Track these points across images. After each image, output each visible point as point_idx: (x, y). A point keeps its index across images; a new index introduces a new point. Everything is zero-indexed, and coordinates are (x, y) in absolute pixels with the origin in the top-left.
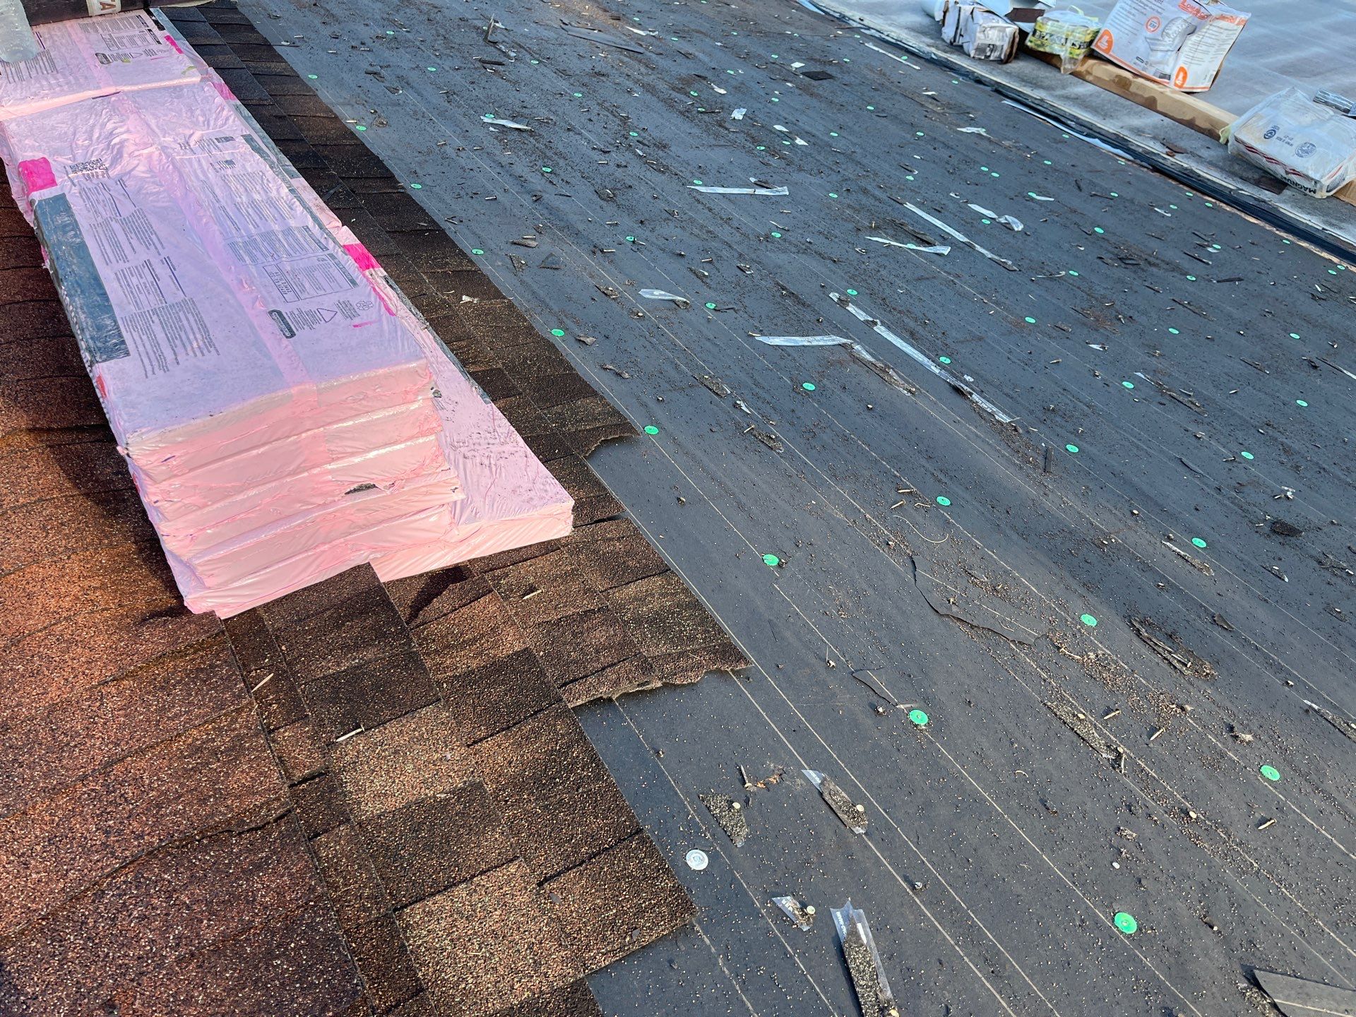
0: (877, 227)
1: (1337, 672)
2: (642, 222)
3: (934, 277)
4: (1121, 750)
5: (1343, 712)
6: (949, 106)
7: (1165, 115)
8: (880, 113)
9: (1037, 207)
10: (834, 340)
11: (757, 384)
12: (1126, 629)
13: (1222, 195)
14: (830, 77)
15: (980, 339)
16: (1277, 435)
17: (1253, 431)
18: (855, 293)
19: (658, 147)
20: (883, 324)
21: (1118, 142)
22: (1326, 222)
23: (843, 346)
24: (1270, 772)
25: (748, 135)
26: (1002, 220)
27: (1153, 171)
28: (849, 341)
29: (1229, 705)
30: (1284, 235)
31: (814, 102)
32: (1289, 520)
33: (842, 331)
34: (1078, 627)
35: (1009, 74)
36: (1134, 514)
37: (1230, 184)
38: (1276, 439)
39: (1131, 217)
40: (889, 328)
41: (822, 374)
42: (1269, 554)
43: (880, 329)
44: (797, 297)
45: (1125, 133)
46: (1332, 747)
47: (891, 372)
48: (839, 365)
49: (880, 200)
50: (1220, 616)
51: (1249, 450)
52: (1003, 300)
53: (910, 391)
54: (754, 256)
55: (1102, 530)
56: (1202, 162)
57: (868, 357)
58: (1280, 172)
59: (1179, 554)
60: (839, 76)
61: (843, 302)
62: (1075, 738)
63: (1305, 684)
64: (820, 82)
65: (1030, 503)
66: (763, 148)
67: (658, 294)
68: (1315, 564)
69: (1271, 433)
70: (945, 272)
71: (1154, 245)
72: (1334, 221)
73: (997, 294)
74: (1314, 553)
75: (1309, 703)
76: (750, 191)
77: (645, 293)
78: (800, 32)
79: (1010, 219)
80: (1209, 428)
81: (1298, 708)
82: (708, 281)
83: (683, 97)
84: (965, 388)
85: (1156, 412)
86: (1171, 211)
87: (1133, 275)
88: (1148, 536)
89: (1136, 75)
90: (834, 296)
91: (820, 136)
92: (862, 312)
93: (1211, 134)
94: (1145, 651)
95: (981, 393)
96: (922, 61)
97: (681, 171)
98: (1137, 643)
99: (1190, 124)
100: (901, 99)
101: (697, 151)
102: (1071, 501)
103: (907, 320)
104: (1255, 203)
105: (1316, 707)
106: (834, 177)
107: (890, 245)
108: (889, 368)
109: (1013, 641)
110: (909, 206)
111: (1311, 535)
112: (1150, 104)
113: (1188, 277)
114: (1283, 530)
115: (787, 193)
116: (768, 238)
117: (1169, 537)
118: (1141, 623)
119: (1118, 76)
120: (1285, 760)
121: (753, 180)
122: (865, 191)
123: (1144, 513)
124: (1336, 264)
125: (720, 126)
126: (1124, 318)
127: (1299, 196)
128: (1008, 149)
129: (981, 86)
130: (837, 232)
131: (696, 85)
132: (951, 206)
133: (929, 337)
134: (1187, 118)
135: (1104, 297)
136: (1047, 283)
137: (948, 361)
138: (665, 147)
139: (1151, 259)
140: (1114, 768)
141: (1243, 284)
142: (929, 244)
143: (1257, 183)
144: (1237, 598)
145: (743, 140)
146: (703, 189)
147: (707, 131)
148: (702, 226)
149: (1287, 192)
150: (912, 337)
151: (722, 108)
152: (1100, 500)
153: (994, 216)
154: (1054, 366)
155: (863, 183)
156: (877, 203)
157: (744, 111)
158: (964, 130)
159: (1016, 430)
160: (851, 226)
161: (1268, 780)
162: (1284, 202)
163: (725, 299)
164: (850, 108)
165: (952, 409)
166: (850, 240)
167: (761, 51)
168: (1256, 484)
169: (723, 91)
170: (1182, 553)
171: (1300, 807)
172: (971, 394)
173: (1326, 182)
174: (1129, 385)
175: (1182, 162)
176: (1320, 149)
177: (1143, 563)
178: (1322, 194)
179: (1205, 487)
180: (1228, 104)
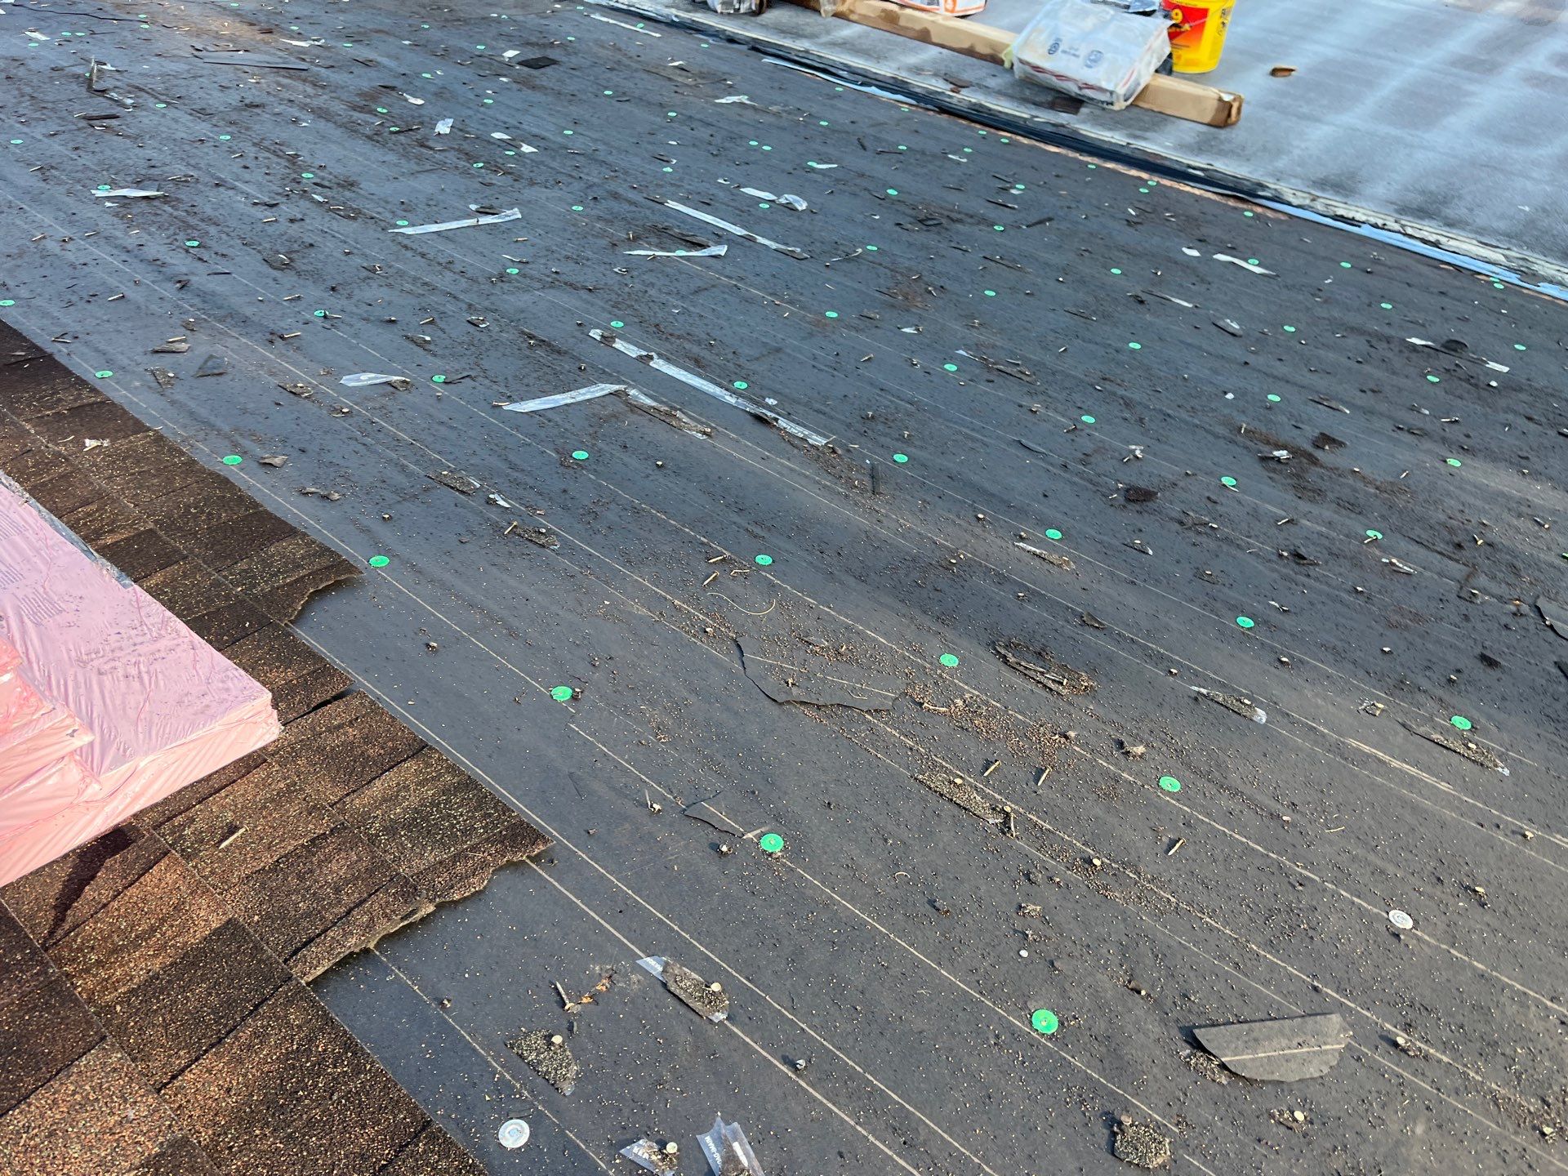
0: (636, 238)
1: (1220, 645)
2: (333, 289)
3: (713, 286)
4: (1008, 809)
5: (1234, 690)
6: (702, 75)
7: (943, 46)
8: (622, 97)
9: (819, 178)
10: (603, 389)
11: (513, 467)
12: (992, 659)
13: (1017, 127)
14: (554, 62)
15: (778, 350)
16: (1116, 389)
17: (1091, 389)
18: (621, 324)
19: (343, 186)
20: (660, 356)
21: (896, 86)
22: (1128, 136)
23: (615, 394)
24: (1170, 784)
25: (459, 151)
26: (783, 201)
27: (939, 113)
28: (622, 387)
29: (1115, 717)
30: (1090, 159)
31: (537, 97)
32: (1142, 484)
33: (611, 375)
34: (939, 672)
35: (764, 26)
36: (979, 519)
37: (1022, 112)
38: (1114, 394)
39: (925, 170)
40: (668, 360)
41: (594, 436)
42: (1129, 528)
43: (658, 364)
44: (549, 345)
45: (903, 75)
46: (1228, 732)
47: (678, 414)
48: (613, 420)
49: (635, 204)
50: (1089, 614)
51: (1089, 413)
52: (798, 297)
53: (704, 433)
54: (487, 303)
55: (947, 548)
56: (990, 93)
57: (649, 402)
58: (1073, 89)
59: (1034, 554)
60: (564, 59)
61: (607, 340)
62: (956, 811)
63: (1189, 668)
64: (543, 70)
65: (863, 536)
66: (481, 165)
67: (367, 378)
68: (1177, 526)
69: (1108, 387)
70: (727, 277)
71: (956, 200)
72: (1138, 133)
73: (790, 292)
74: (1174, 515)
75: (1196, 689)
76: (472, 222)
77: (349, 381)
78: (509, 12)
79: (791, 198)
80: (1042, 398)
81: (1186, 699)
82: (431, 347)
83: (368, 117)
84: (769, 414)
85: (986, 392)
86: (967, 155)
87: (937, 237)
88: (998, 541)
89: (902, 6)
90: (596, 334)
91: (551, 137)
92: (632, 347)
93: (995, 60)
94: (1017, 680)
95: (788, 416)
96: (663, 27)
97: (379, 213)
98: (1006, 673)
99: (970, 52)
100: (645, 76)
101: (396, 184)
102: (907, 521)
103: (688, 346)
104: (1052, 129)
105: (1204, 691)
106: (577, 185)
107: (655, 257)
108: (676, 410)
109: (868, 712)
110: (672, 204)
111: (1167, 494)
112: (924, 37)
113: (996, 227)
114: (1138, 497)
115: (520, 216)
116: (502, 277)
117: (1021, 536)
118: (1006, 647)
119: (884, 11)
120: (1183, 763)
121: (473, 207)
122: (616, 196)
123: (990, 516)
124: (1147, 181)
125: (422, 146)
126: (935, 289)
127: (1098, 112)
128: (777, 115)
129: (736, 46)
130: (589, 254)
131: (384, 99)
132: (721, 194)
133: (718, 362)
134: (966, 45)
135: (910, 269)
136: (846, 266)
137: (744, 385)
138: (352, 185)
139: (954, 215)
140: (1004, 833)
141: (1054, 224)
142: (702, 246)
143: (1052, 106)
144: (1103, 588)
145: (455, 160)
146: (410, 231)
147: (405, 155)
148: (415, 279)
149: (1084, 110)
150: (698, 365)
151: (422, 123)
152: (941, 512)
153: (772, 197)
154: (865, 365)
155: (613, 186)
156: (634, 209)
157: (450, 122)
158: (723, 101)
159: (834, 452)
160: (604, 242)
161: (1169, 794)
162: (1084, 122)
163: (457, 366)
164: (584, 97)
165: (758, 444)
166: (606, 260)
167: (464, 44)
168: (1101, 449)
169: (420, 102)
170: (1038, 551)
171: (1208, 815)
172: (776, 420)
173: (1121, 91)
174: (951, 367)
175: (969, 97)
176: (1109, 56)
177: (998, 574)
178: (1120, 105)
179: (1051, 468)
180: (1006, 21)
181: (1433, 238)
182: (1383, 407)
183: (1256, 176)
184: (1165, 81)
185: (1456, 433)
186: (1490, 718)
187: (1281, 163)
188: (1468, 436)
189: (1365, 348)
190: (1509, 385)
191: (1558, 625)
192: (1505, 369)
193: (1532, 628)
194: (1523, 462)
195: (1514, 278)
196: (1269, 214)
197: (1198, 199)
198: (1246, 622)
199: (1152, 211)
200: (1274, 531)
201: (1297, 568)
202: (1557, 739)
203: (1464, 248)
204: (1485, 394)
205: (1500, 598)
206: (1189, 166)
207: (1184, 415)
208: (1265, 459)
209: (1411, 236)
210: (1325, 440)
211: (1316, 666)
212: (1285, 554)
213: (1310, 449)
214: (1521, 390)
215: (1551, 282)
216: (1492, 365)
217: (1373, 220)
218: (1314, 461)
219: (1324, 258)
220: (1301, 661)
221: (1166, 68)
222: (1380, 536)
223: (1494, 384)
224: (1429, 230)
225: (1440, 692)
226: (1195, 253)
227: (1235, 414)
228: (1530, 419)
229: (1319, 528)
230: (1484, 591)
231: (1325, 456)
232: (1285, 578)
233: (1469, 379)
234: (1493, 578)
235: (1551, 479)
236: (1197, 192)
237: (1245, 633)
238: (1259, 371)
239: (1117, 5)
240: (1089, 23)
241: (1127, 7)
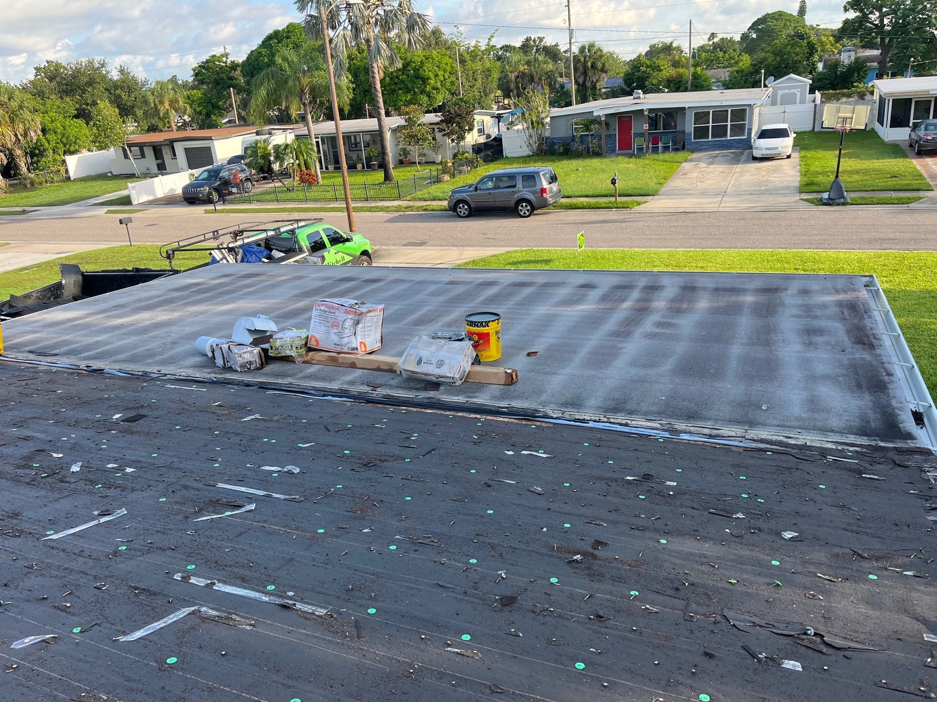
0: (201, 510)
1: (570, 685)
2: (5, 585)
3: (249, 529)
6: (233, 408)
7: (364, 369)
8: (186, 428)
9: (305, 452)
10: (184, 612)
11: (129, 679)
13: (409, 403)
14: (144, 416)
15: (291, 560)
16: (484, 539)
17: (471, 543)
18: (194, 566)
19: (12, 517)
20: (220, 581)
21: (342, 393)
22: (466, 397)
23: (193, 613)
25: (86, 480)
26: (285, 470)
27: (367, 403)
28: (196, 607)
30: (448, 413)
31: (136, 437)
32: (509, 594)
33: (189, 601)
35: (266, 375)
36: (422, 639)
37: (410, 395)
38: (484, 543)
39: (364, 436)
40: (225, 582)
41: (180, 645)
42: (507, 622)
43: (219, 587)
44: (148, 591)
45: (345, 387)
47: (234, 616)
48: (192, 631)
49: (198, 490)
50: (494, 685)
51: (473, 557)
52: (300, 525)
53: (251, 625)
54: (107, 573)
55: (407, 663)
56: (392, 388)
57: (214, 613)
58: (434, 379)
59: (457, 653)
60: (150, 413)
61: (185, 579)
64: (137, 422)
65: (355, 668)
66: (100, 486)
67: (28, 640)
68: (532, 615)
69: (480, 539)
70: (256, 522)
71: (382, 449)
72: (471, 395)
73: (295, 523)
74: (529, 608)
76: (95, 522)
77: (17, 645)
78: (115, 393)
79: (290, 467)
80: (447, 554)
82: (71, 610)
83: (27, 471)
84: (290, 602)
85: (415, 558)
86: (385, 423)
87: (375, 472)
88: (435, 650)
89: (339, 353)
90: (178, 577)
91: (144, 460)
92: (201, 580)
93: (391, 370)
95: (302, 601)
96: (207, 385)
97: (35, 529)
99: (378, 369)
100: (199, 414)
101: (45, 509)
102: (381, 651)
103: (236, 570)
104: (428, 401)
106: (161, 486)
107: (212, 519)
108: (232, 614)
110: (220, 485)
111: (523, 596)
112: (353, 366)
113: (406, 460)
114: (508, 601)
115: (126, 512)
116: (116, 553)
117: (447, 643)
119: (329, 357)
121: (96, 513)
122: (186, 487)
123: (429, 635)
124: (480, 419)
125: (62, 482)
126: (378, 503)
127: (448, 388)
128: (278, 421)
129: (250, 388)
130: (171, 526)
131: (38, 458)
132: (249, 473)
133: (256, 576)
134: (376, 366)
135: (362, 494)
136: (325, 500)
137: (273, 587)
138: (17, 515)
139: (383, 458)
141: (437, 452)
142: (240, 507)
143: (425, 389)
144: (499, 665)
145: (83, 486)
146: (55, 537)
147: (52, 490)
148: (59, 567)
149: (441, 388)
150: (243, 581)
151: (62, 468)
152: (400, 640)
153: (279, 469)
154: (344, 557)
155: (184, 482)
156: (197, 492)
157: (80, 464)
158: (246, 419)
159: (332, 617)
160: (180, 517)
163: (88, 619)
164: (163, 433)
165: (285, 624)
166: (181, 528)
167: (88, 416)
168: (483, 578)
169: (61, 455)
170: (459, 651)
172: (294, 605)
173: (457, 376)
174: (393, 547)
175: (382, 392)
176: (447, 361)
177: (439, 672)
178: (459, 383)
179: (458, 596)
180: (394, 352)
181: (624, 422)
182: (622, 518)
183: (533, 406)
184: (478, 368)
185: (659, 525)
186: (718, 691)
187: (544, 397)
188: (666, 525)
189: (605, 487)
190: (679, 492)
191: (737, 623)
192: (675, 484)
193: (725, 629)
194: (696, 533)
195: (667, 435)
196: (544, 425)
197: (507, 423)
198: (580, 666)
199: (485, 435)
200: (583, 604)
201: (600, 624)
202: (754, 693)
203: (640, 424)
204: (669, 500)
205: (704, 615)
206: (499, 407)
207: (524, 547)
208: (570, 562)
209: (613, 423)
210: (598, 543)
211: (623, 684)
212: (592, 617)
213: (592, 551)
214: (685, 494)
215: (685, 433)
216: (668, 483)
217: (594, 418)
218: (595, 557)
219: (576, 443)
220: (615, 682)
221: (477, 361)
222: (637, 594)
223: (671, 493)
224: (621, 418)
225: (689, 682)
226: (511, 453)
227: (549, 539)
228: (693, 508)
229: (606, 596)
230: (696, 613)
231: (600, 552)
232: (595, 632)
233: (659, 493)
234: (699, 604)
235: (712, 539)
236: (506, 420)
237: (581, 673)
238: (557, 512)
239: (445, 338)
240: (434, 348)
241: (451, 338)
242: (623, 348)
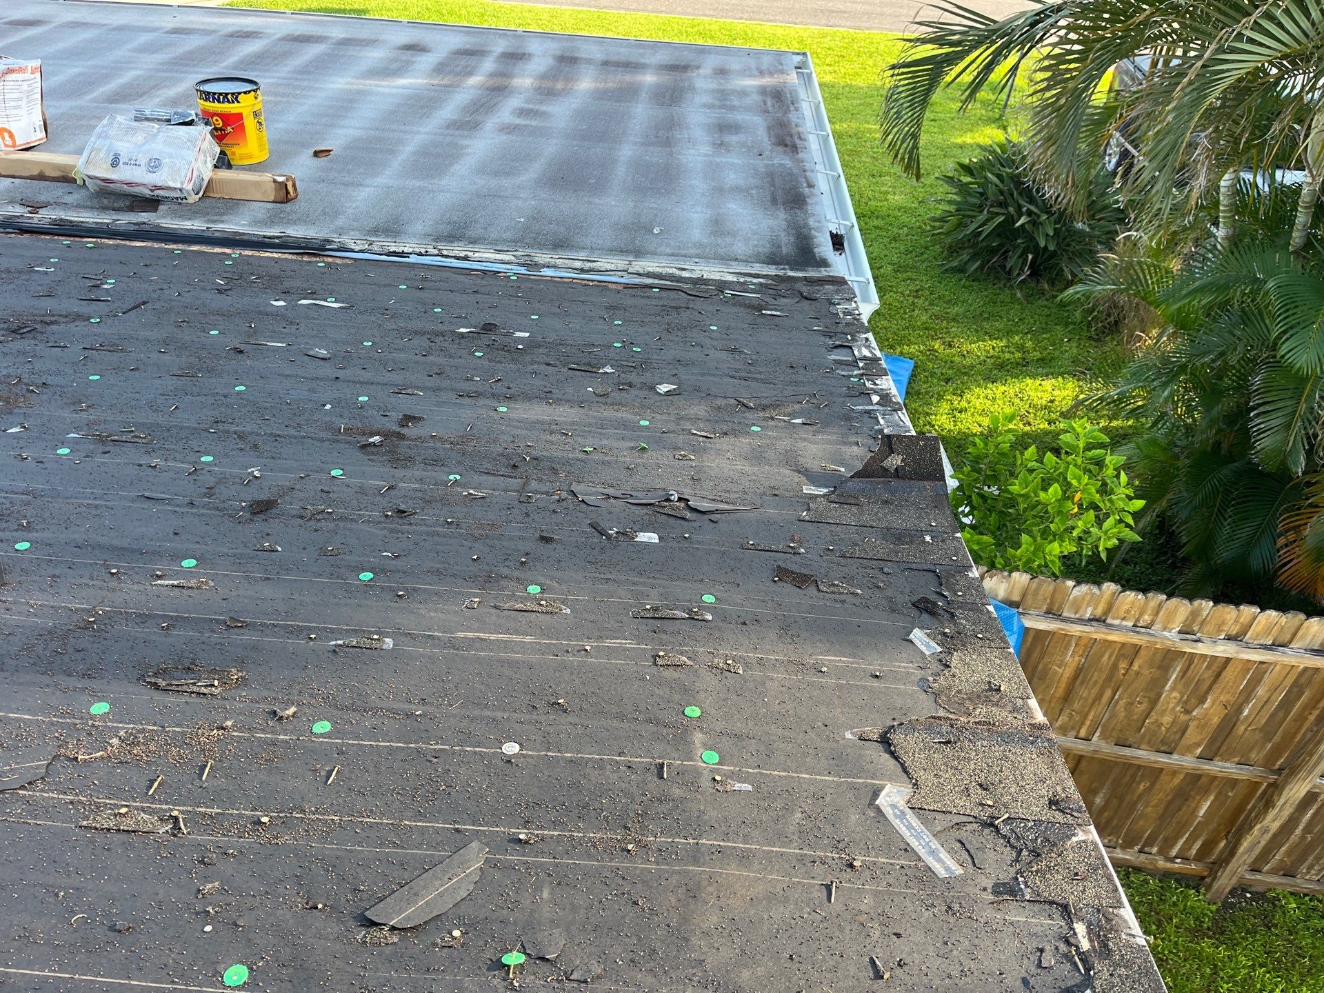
1: (348, 601)
4: (175, 813)
5: (364, 631)
7: (14, 177)
12: (143, 690)
13: (99, 232)
16: (227, 427)
17: (206, 434)
22: (208, 221)
24: (323, 727)
27: (22, 234)
29: (265, 693)
30: (174, 246)
32: (263, 497)
34: (90, 722)
36: (113, 574)
37: (105, 219)
38: (228, 432)
39: (13, 286)
42: (258, 535)
46: (365, 667)
50: (231, 618)
51: (207, 454)
55: (83, 610)
56: (69, 209)
58: (147, 192)
59: (173, 586)
63: (325, 629)
68: (298, 521)
69: (221, 428)
71: (47, 304)
72: (216, 218)
74: (294, 512)
75: (334, 643)
80: (159, 453)
81: (326, 654)
85: (103, 463)
86: (54, 265)
87: (33, 342)
88: (135, 587)
93: (66, 179)
94: (170, 699)
98: (158, 696)
99: (41, 177)
102: (38, 599)
104: (136, 228)
105: (340, 642)
109: (22, 788)
111: (287, 498)
113: (92, 320)
114: (262, 508)
117: (157, 575)
118: (155, 675)
120: (332, 708)
123: (124, 567)
124: (230, 255)
126: (37, 387)
127: (176, 207)
134: (35, 172)
135: (8, 376)
139: (47, 319)
140: (175, 836)
141: (149, 306)
143: (130, 209)
144: (241, 592)
149: (161, 207)
152: (73, 581)
161: (322, 735)
162: (163, 217)
168: (223, 480)
170: (176, 583)
171: (357, 738)
173: (189, 187)
174: (64, 451)
175: (46, 216)
176: (166, 161)
177: (139, 615)
178: (193, 199)
179: (177, 509)
180: (72, 147)
181: (462, 255)
182: (446, 383)
183: (323, 235)
184: (224, 174)
185: (500, 388)
186: (552, 578)
187: (341, 222)
188: (509, 388)
189: (426, 344)
190: (531, 345)
191: (586, 498)
192: (527, 335)
193: (571, 507)
194: (548, 395)
195: (523, 270)
196: (338, 261)
197: (277, 261)
198: (366, 576)
199: (237, 279)
200: (379, 498)
201: (401, 521)
202: (597, 575)
203: (486, 257)
204: (516, 356)
205: (547, 493)
206: (265, 237)
207: (292, 432)
208: (364, 447)
209: (447, 256)
210: (408, 419)
211: (426, 589)
212: (390, 513)
213: (398, 429)
214: (540, 346)
215: (548, 267)
216: (518, 334)
217: (417, 250)
218: (401, 437)
219: (385, 286)
220: (414, 589)
221: (223, 162)
222: (458, 477)
223: (520, 347)
224: (459, 249)
225: (517, 574)
226: (282, 303)
227: (334, 419)
228: (548, 364)
229: (413, 486)
230: (536, 492)
231: (411, 431)
232: (392, 531)
233: (504, 348)
234: (541, 481)
235: (569, 401)
236: (276, 255)
237: (367, 586)
238: (349, 381)
239: (159, 120)
240: (140, 138)
241: (169, 120)
242: (467, 146)
